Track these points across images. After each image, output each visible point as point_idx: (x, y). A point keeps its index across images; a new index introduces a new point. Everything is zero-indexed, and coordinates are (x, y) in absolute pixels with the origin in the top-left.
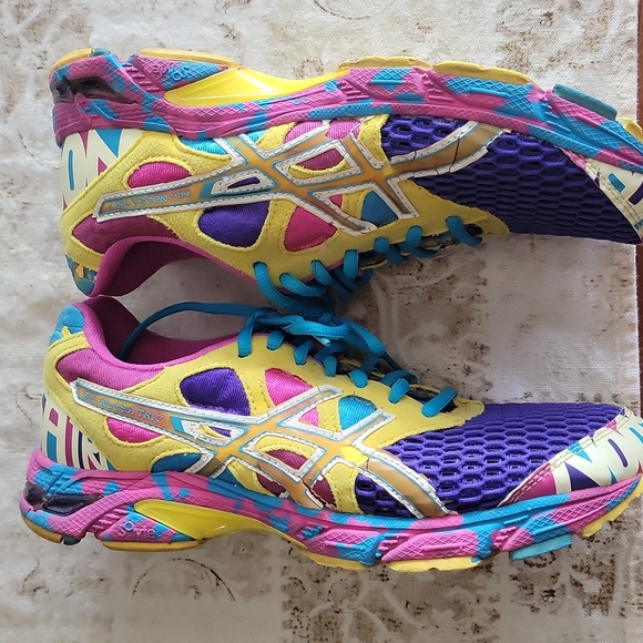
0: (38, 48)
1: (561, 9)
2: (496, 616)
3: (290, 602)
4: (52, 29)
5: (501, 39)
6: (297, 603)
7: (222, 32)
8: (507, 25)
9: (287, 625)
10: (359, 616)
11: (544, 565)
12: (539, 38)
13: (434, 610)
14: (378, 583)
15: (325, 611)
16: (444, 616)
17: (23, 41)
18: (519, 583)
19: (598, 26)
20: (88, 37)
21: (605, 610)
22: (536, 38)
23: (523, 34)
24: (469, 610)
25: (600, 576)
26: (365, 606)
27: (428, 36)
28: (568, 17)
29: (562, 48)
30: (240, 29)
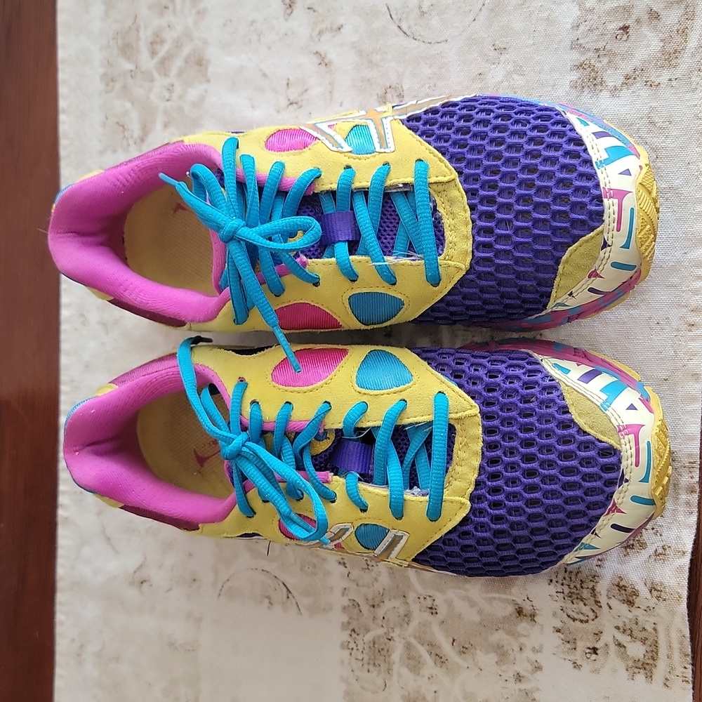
0: (167, 81)
1: (638, 21)
2: (538, 668)
3: (349, 623)
4: (177, 63)
5: (576, 57)
6: (354, 625)
7: (316, 60)
8: (581, 41)
9: (345, 646)
10: (408, 647)
11: (587, 621)
12: (615, 54)
13: (478, 652)
14: (427, 616)
15: (379, 637)
16: (487, 660)
17: (156, 75)
18: (562, 636)
19: (678, 39)
20: (206, 69)
21: (649, 677)
22: (611, 54)
23: (597, 50)
24: (512, 657)
25: (644, 641)
26: (415, 638)
27: (503, 58)
28: (645, 30)
29: (638, 64)
30: (331, 56)
